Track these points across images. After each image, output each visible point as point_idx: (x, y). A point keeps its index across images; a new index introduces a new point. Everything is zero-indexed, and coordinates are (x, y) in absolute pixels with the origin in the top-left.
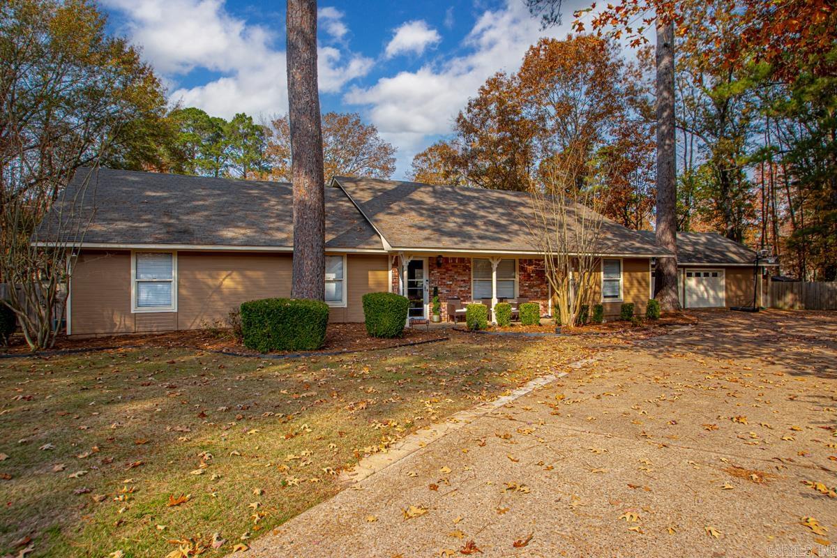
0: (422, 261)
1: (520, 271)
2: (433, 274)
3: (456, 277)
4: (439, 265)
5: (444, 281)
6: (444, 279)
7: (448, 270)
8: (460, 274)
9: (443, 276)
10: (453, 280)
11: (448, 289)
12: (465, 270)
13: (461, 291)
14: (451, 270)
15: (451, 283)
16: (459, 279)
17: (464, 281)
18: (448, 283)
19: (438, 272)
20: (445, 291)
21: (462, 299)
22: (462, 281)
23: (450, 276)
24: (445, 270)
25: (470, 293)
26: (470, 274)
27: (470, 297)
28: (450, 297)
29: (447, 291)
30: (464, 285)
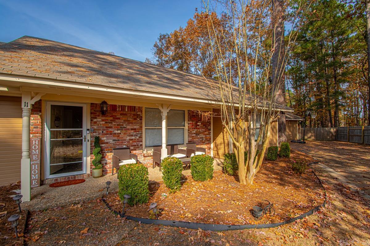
0: (81, 108)
1: (189, 121)
2: (95, 123)
3: (125, 126)
4: (103, 113)
5: (110, 130)
6: (110, 127)
7: (115, 118)
8: (129, 123)
9: (110, 125)
10: (121, 129)
11: (116, 138)
12: (135, 119)
13: (132, 140)
14: (119, 118)
15: (119, 132)
16: (128, 127)
17: (135, 129)
18: (116, 132)
19: (103, 120)
20: (111, 141)
21: (132, 148)
22: (132, 129)
23: (118, 125)
24: (111, 118)
25: (142, 141)
26: (142, 123)
27: (141, 145)
28: (117, 147)
29: (114, 140)
30: (135, 133)
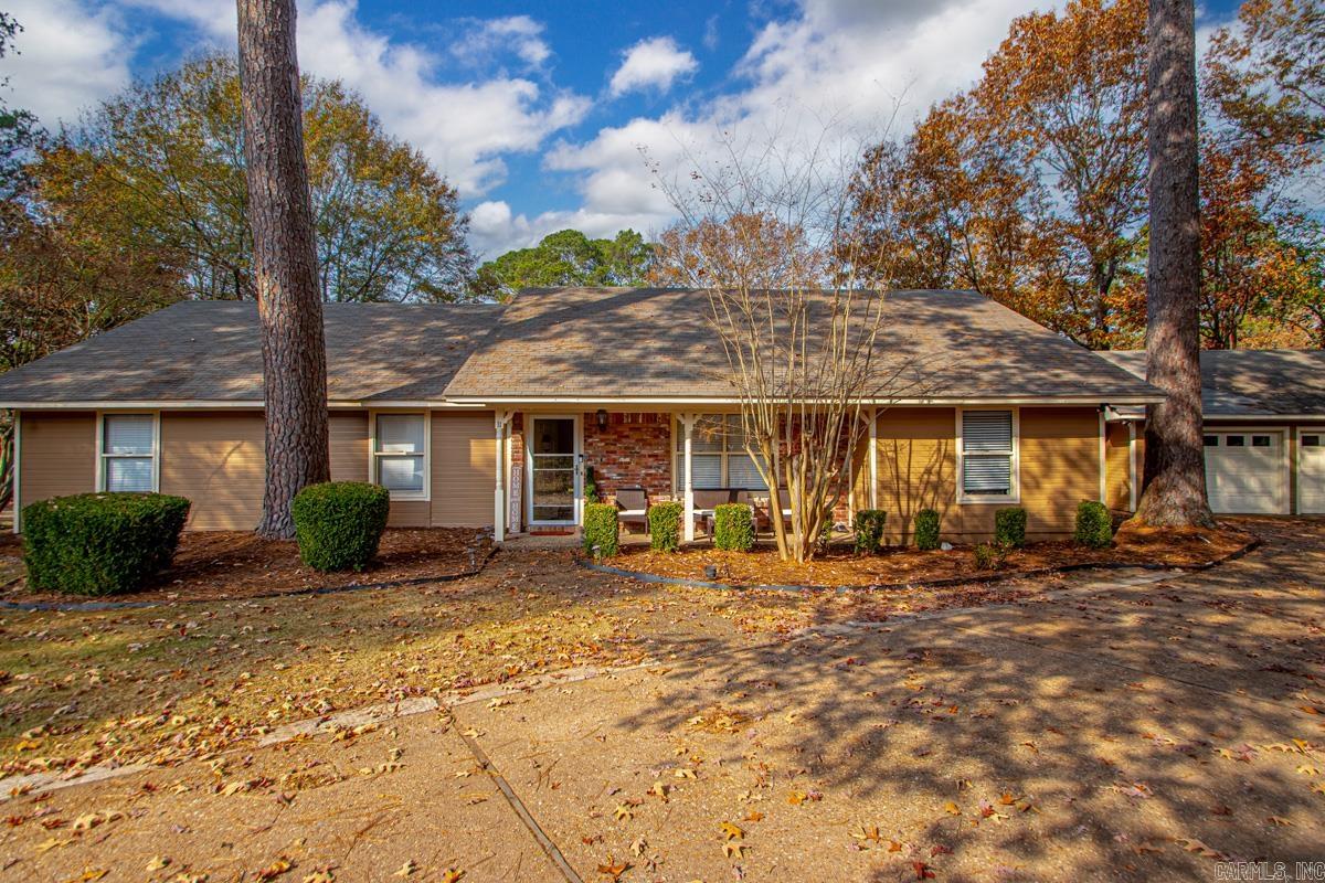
0: (572, 421)
2: (591, 444)
3: (637, 449)
4: (603, 429)
5: (614, 456)
6: (613, 452)
7: (621, 436)
8: (646, 443)
9: (612, 448)
10: (631, 455)
11: (622, 471)
12: (656, 437)
13: (651, 474)
14: (627, 437)
15: (628, 460)
16: (643, 452)
17: (656, 456)
18: (622, 460)
19: (602, 441)
20: (614, 476)
21: (650, 490)
22: (650, 456)
23: (626, 448)
24: (615, 437)
25: (669, 479)
26: (669, 445)
27: (668, 486)
28: (625, 486)
29: (619, 475)
30: (655, 464)
